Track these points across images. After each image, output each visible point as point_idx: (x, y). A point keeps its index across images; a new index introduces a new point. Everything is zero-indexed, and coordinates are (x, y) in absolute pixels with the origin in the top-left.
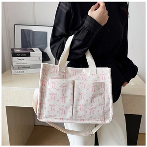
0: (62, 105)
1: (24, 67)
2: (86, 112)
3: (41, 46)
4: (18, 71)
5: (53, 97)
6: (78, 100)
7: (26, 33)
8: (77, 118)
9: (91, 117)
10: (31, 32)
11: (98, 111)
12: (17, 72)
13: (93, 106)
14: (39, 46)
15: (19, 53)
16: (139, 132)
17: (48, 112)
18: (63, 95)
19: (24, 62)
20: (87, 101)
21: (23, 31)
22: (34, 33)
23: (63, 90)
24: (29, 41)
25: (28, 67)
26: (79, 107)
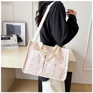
0: (37, 65)
1: (7, 46)
2: (51, 72)
5: (33, 60)
6: (47, 64)
8: (45, 74)
9: (53, 75)
10: (12, 26)
11: (58, 73)
12: (3, 48)
13: (55, 70)
15: (4, 38)
17: (29, 68)
18: (39, 60)
20: (52, 66)
21: (7, 25)
23: (39, 57)
24: (11, 31)
25: (9, 46)
26: (46, 68)
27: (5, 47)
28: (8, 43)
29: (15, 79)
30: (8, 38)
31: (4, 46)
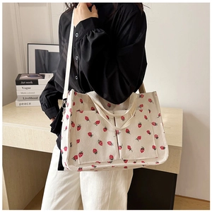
1: (31, 98)
4: (24, 102)
7: (41, 55)
10: (47, 53)
12: (23, 104)
15: (23, 81)
19: (31, 91)
24: (44, 65)
25: (36, 98)
27: (26, 102)
28: (33, 91)
30: (33, 81)
31: (25, 99)
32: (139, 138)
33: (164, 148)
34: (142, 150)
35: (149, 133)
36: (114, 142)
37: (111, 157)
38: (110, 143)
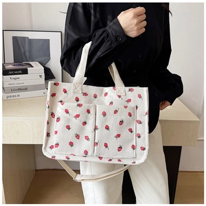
1: (20, 89)
3: (41, 59)
4: (12, 94)
7: (20, 42)
10: (27, 40)
12: (10, 96)
14: (39, 59)
15: (11, 70)
16: (180, 170)
19: (20, 82)
21: (15, 39)
22: (31, 41)
24: (24, 53)
25: (25, 89)
27: (14, 94)
28: (22, 82)
29: (36, 170)
30: (22, 70)
31: (13, 90)
32: (118, 136)
33: (144, 149)
34: (120, 148)
35: (131, 131)
36: (91, 137)
37: (86, 152)
38: (87, 138)
